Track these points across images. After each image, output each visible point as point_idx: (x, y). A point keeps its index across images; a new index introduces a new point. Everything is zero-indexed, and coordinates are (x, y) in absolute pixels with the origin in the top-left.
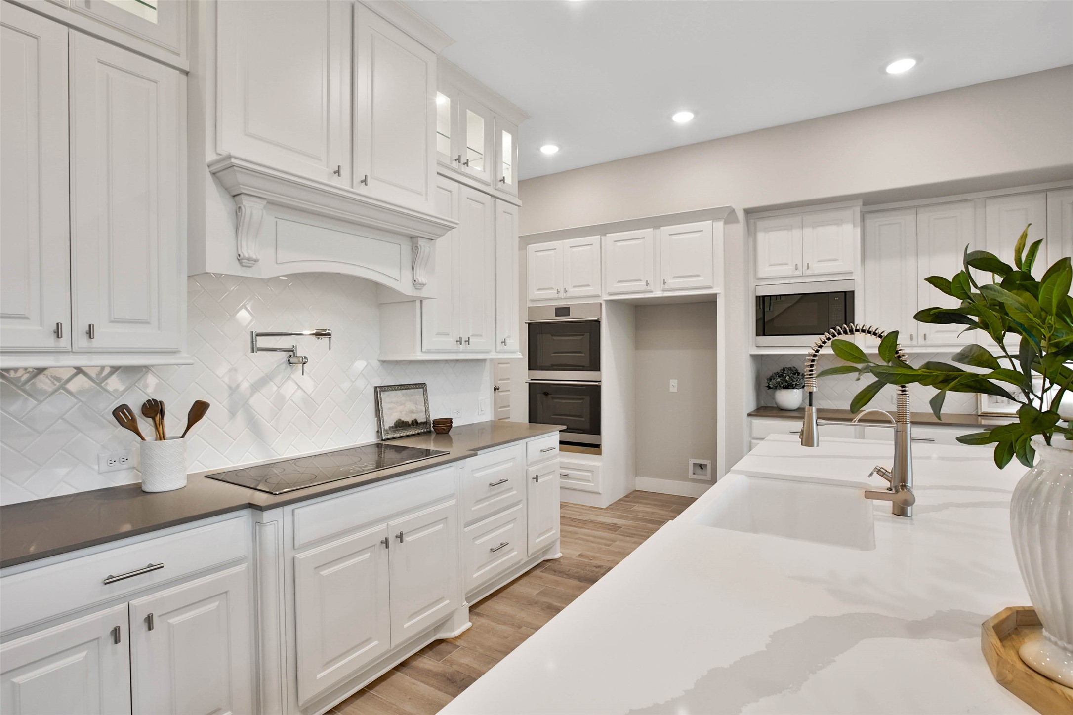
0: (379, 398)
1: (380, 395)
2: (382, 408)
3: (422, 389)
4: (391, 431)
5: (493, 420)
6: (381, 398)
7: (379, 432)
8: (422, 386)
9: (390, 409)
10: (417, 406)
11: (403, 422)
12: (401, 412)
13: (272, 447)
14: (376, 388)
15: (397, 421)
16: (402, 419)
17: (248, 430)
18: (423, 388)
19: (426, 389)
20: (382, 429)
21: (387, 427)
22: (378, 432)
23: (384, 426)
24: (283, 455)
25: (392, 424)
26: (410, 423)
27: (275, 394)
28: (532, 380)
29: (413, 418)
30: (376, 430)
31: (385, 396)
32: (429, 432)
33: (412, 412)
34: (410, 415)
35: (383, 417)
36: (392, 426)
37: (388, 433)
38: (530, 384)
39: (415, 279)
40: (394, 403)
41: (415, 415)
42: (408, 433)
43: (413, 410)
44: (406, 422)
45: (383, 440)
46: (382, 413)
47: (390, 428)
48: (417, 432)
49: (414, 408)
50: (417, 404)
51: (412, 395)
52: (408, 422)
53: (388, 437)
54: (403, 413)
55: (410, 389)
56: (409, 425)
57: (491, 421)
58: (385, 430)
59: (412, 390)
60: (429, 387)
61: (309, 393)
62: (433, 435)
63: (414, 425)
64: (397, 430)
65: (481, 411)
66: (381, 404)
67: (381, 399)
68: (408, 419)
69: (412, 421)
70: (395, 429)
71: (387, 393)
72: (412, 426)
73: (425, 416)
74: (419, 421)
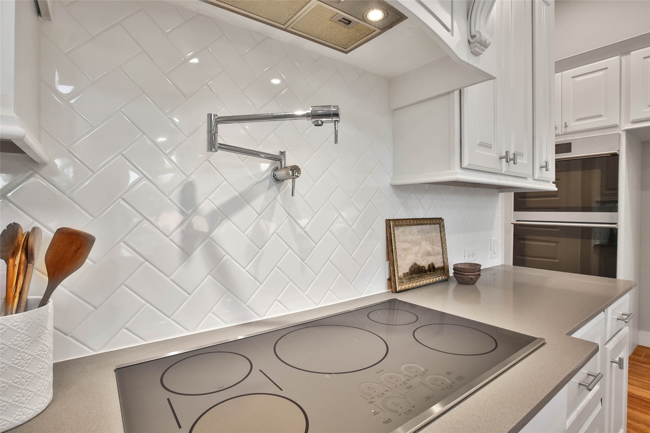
0: (392, 235)
1: (394, 231)
2: (396, 249)
3: (438, 226)
4: (406, 279)
5: (504, 264)
6: (394, 234)
7: (391, 280)
8: (438, 222)
9: (405, 250)
10: (433, 246)
11: (419, 267)
12: (416, 254)
13: (247, 304)
14: (388, 221)
15: (412, 266)
16: (418, 263)
17: (212, 278)
18: (440, 224)
19: (444, 226)
20: (397, 278)
21: (401, 274)
22: (389, 279)
23: (398, 273)
24: (264, 316)
25: (407, 270)
26: (427, 268)
27: (253, 224)
28: (518, 221)
29: (430, 262)
30: (388, 278)
31: (399, 233)
32: (447, 280)
33: (429, 254)
34: (427, 258)
35: (397, 261)
36: (407, 273)
37: (402, 282)
38: (515, 225)
39: (473, 33)
40: (409, 242)
41: (432, 257)
42: (425, 282)
43: (430, 252)
44: (422, 267)
45: (397, 292)
46: (396, 255)
47: (405, 275)
48: (434, 280)
49: (431, 249)
50: (433, 244)
51: (428, 233)
52: (424, 267)
53: (403, 287)
54: (419, 255)
55: (426, 224)
56: (426, 272)
57: (502, 265)
58: (400, 278)
59: (428, 226)
60: (446, 224)
61: (303, 226)
62: (453, 285)
63: (430, 271)
64: (412, 278)
65: (494, 253)
66: (395, 243)
67: (394, 237)
68: (424, 263)
69: (429, 266)
70: (410, 277)
71: (401, 229)
72: (428, 273)
73: (442, 260)
74: (436, 266)
